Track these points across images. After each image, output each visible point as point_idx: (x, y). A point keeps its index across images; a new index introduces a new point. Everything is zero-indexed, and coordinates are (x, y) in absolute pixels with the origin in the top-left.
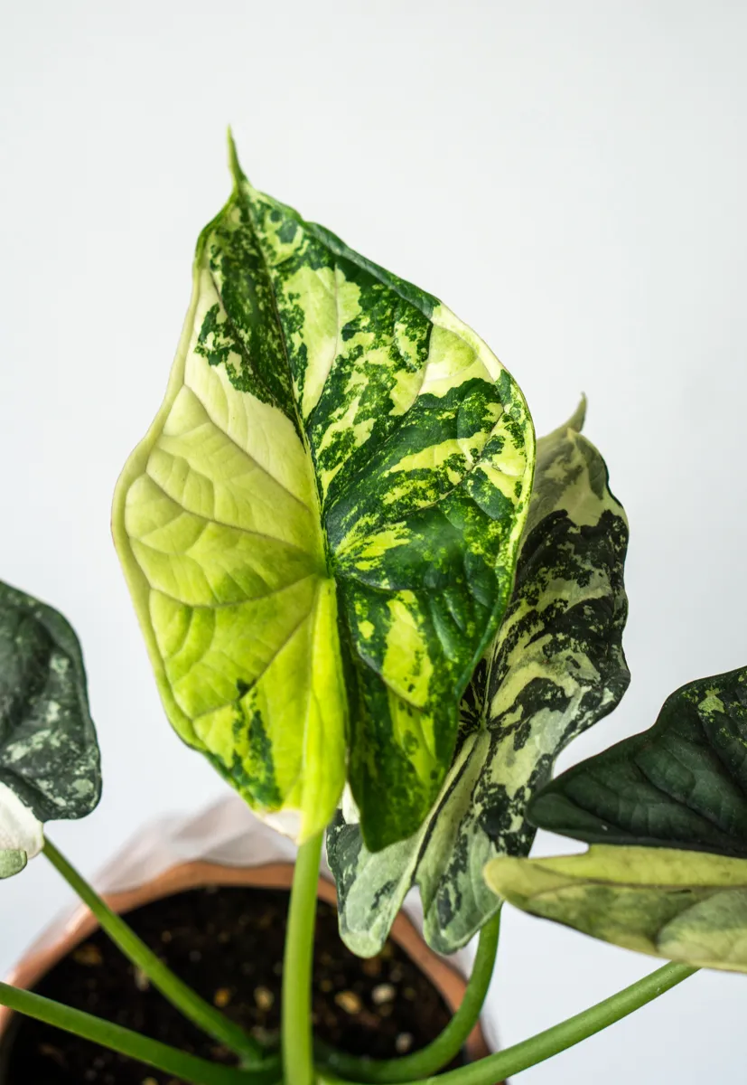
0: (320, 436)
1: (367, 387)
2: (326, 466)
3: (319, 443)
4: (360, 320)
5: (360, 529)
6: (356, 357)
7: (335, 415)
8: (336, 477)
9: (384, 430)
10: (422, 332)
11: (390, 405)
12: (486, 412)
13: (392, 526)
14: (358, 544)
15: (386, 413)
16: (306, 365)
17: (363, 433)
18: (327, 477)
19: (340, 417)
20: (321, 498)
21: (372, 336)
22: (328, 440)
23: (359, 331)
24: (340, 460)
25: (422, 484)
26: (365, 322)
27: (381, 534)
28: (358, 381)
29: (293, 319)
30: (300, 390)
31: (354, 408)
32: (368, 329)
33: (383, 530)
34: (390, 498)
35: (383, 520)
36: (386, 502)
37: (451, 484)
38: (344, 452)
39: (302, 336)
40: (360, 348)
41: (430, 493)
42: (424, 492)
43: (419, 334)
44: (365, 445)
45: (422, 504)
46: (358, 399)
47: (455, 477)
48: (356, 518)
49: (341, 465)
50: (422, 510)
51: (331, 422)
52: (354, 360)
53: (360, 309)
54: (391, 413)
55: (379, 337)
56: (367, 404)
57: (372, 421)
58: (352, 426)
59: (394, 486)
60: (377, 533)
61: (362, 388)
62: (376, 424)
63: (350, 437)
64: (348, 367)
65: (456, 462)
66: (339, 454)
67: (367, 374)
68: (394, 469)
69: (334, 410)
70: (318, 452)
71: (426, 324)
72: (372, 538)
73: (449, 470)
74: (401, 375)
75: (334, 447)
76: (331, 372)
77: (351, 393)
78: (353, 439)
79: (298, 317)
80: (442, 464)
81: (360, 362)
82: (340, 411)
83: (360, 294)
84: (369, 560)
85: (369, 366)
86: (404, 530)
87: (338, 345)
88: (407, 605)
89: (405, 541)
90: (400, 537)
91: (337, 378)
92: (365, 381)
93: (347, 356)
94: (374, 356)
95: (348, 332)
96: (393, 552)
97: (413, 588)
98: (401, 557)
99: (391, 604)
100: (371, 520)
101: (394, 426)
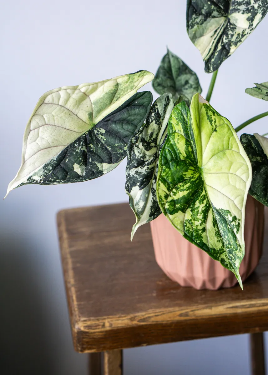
0: (207, 203)
1: (197, 215)
2: (205, 195)
3: (207, 201)
4: (202, 233)
5: (195, 178)
6: (201, 223)
7: (204, 208)
8: (202, 193)
9: (192, 205)
10: (186, 229)
11: (192, 211)
12: (169, 205)
13: (187, 178)
14: (195, 175)
15: (192, 209)
16: (213, 222)
17: (197, 204)
18: (204, 193)
19: (203, 207)
20: (204, 188)
21: (198, 228)
22: (205, 202)
23: (201, 230)
24: (201, 197)
25: (182, 188)
26: (200, 232)
27: (189, 177)
28: (200, 216)
29: (218, 235)
30: (213, 215)
31: (200, 210)
32: (199, 230)
33: (189, 178)
34: (189, 184)
35: (190, 180)
36: (189, 183)
37: (175, 189)
38: (200, 199)
39: (215, 230)
40: (201, 225)
41: (179, 186)
42: (181, 186)
43: (187, 228)
44: (196, 201)
45: (181, 184)
46: (199, 212)
47: (174, 190)
48: (196, 180)
49: (201, 196)
50: (181, 182)
51: (205, 206)
52: (202, 222)
53: (202, 235)
54: (191, 209)
55: (197, 228)
56: (197, 211)
57: (195, 207)
58: (200, 205)
59: (188, 187)
60: (190, 177)
61: (199, 215)
62: (194, 206)
63: (200, 202)
64: (203, 220)
65: (175, 194)
66: (202, 198)
67: (198, 219)
68: (188, 191)
69: (204, 209)
70: (207, 199)
71: (186, 231)
72: (192, 176)
73: (176, 192)
74: (190, 218)
75: (203, 200)
76: (207, 219)
77: (201, 213)
78: (199, 202)
79: (217, 235)
80: (178, 193)
81: (200, 222)
82: (203, 209)
83: (203, 240)
84: (191, 170)
85: (198, 220)
86: (185, 177)
87: (206, 226)
88: (182, 155)
89: (184, 173)
90: (185, 175)
91: (205, 218)
92: (198, 217)
93: (204, 223)
94: (197, 223)
95: (204, 230)
96: (186, 171)
97: (181, 160)
98: (184, 169)
99: (185, 156)
100: (192, 180)
101: (190, 205)
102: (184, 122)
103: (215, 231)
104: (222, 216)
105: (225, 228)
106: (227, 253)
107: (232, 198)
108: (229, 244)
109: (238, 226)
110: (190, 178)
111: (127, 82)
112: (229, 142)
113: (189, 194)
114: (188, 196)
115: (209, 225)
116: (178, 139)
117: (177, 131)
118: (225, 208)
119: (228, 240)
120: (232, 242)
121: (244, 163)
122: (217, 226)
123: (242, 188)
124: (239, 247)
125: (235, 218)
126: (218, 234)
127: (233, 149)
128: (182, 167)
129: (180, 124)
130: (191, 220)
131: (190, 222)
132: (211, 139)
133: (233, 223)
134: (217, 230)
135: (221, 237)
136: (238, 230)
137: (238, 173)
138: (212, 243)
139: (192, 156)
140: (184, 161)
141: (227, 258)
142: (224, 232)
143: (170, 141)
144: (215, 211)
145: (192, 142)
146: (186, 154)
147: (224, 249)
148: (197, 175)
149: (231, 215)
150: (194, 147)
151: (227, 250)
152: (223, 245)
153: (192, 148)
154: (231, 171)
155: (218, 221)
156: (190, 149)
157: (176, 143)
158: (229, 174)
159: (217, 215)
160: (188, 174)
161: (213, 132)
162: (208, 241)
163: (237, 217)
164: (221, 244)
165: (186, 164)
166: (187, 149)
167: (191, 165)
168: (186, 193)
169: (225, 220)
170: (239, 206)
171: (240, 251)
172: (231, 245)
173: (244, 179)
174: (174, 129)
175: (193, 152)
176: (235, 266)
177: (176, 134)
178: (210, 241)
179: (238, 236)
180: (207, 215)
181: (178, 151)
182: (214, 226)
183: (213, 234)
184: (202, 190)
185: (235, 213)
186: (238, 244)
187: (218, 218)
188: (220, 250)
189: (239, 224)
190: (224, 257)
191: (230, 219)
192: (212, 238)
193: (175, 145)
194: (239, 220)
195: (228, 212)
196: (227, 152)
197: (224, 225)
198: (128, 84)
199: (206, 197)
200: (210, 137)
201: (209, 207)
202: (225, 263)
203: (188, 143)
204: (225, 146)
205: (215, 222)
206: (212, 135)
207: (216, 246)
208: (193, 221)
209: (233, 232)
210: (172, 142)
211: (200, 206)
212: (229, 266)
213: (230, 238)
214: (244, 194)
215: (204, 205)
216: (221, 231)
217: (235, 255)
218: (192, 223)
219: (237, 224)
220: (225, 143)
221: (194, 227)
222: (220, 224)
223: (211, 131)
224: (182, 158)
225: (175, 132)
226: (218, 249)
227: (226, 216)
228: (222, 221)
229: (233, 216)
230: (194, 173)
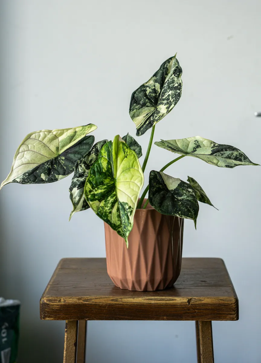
0: (115, 198)
9: (106, 198)
11: (105, 202)
14: (111, 182)
17: (109, 198)
18: (115, 193)
20: (116, 190)
21: (107, 211)
22: (114, 198)
25: (101, 188)
26: (108, 213)
28: (109, 205)
30: (118, 206)
31: (110, 201)
32: (107, 212)
35: (107, 184)
36: (106, 186)
40: (109, 210)
41: (100, 187)
43: (100, 210)
44: (109, 196)
45: (101, 186)
47: (96, 189)
48: (111, 185)
49: (113, 194)
50: (101, 185)
53: (109, 215)
56: (108, 202)
57: (108, 200)
59: (105, 188)
61: (109, 204)
63: (111, 198)
65: (96, 191)
68: (105, 190)
70: (116, 196)
71: (99, 212)
72: (109, 182)
74: (103, 205)
75: (113, 196)
80: (98, 190)
81: (109, 208)
82: (112, 201)
83: (108, 218)
84: (109, 179)
85: (108, 207)
86: (104, 182)
87: (112, 211)
88: (104, 169)
89: (104, 180)
90: (105, 181)
91: (112, 206)
92: (108, 205)
93: (111, 209)
94: (106, 208)
95: (110, 213)
96: (106, 179)
97: (103, 172)
98: (104, 177)
99: (106, 170)
100: (109, 184)
101: (104, 198)
102: (109, 151)
103: (117, 215)
104: (123, 206)
105: (123, 213)
106: (123, 228)
107: (130, 196)
108: (125, 222)
109: (131, 212)
110: (107, 183)
111: (81, 131)
112: (133, 163)
113: (104, 191)
114: (104, 193)
115: (114, 210)
116: (103, 160)
117: (104, 156)
118: (125, 202)
119: (124, 220)
120: (126, 221)
121: (140, 176)
122: (119, 212)
123: (137, 190)
124: (130, 224)
125: (130, 207)
126: (119, 216)
127: (135, 168)
128: (103, 176)
129: (106, 153)
130: (103, 206)
131: (102, 207)
132: (123, 161)
133: (129, 210)
134: (118, 214)
135: (120, 218)
136: (131, 214)
137: (136, 182)
138: (114, 221)
139: (111, 171)
140: (105, 173)
141: (122, 231)
142: (123, 215)
143: (99, 161)
144: (119, 203)
145: (111, 163)
146: (107, 169)
147: (121, 226)
148: (112, 183)
149: (128, 205)
150: (112, 165)
151: (123, 226)
152: (121, 223)
153: (111, 166)
154: (132, 181)
155: (120, 209)
156: (109, 166)
157: (102, 162)
158: (131, 182)
159: (120, 206)
160: (107, 181)
161: (125, 158)
162: (111, 219)
163: (132, 207)
164: (119, 222)
165: (106, 175)
166: (108, 166)
167: (109, 176)
168: (103, 191)
169: (124, 208)
170: (134, 201)
171: (130, 226)
172: (125, 223)
173: (139, 185)
174: (102, 155)
175: (111, 168)
176: (126, 235)
177: (103, 158)
178: (113, 219)
179: (130, 217)
180: (114, 205)
181: (102, 167)
182: (117, 211)
183: (116, 215)
184: (114, 191)
185: (130, 204)
186: (130, 222)
187: (120, 207)
188: (118, 225)
189: (132, 211)
190: (121, 230)
191: (127, 207)
192: (115, 218)
193: (101, 163)
194: (133, 208)
195: (127, 203)
196: (131, 169)
197: (123, 211)
198: (81, 132)
199: (116, 195)
200: (122, 161)
201: (116, 200)
202: (120, 233)
203: (109, 163)
204: (131, 166)
205: (118, 210)
206: (124, 160)
207: (116, 223)
208: (104, 207)
209: (128, 215)
210: (99, 162)
211: (111, 200)
212: (122, 235)
213: (125, 219)
214: (138, 194)
215: (113, 199)
216: (121, 215)
217: (128, 229)
218: (104, 208)
219: (131, 210)
220: (131, 164)
221: (104, 211)
222: (121, 211)
223: (124, 157)
224: (104, 171)
225: (103, 157)
226: (117, 225)
227: (125, 206)
228: (123, 209)
229: (129, 206)
230: (110, 181)
